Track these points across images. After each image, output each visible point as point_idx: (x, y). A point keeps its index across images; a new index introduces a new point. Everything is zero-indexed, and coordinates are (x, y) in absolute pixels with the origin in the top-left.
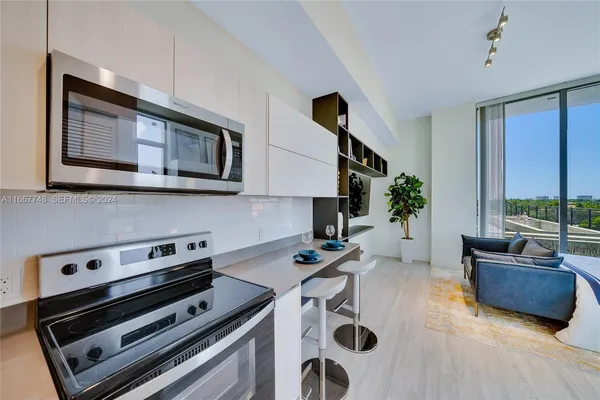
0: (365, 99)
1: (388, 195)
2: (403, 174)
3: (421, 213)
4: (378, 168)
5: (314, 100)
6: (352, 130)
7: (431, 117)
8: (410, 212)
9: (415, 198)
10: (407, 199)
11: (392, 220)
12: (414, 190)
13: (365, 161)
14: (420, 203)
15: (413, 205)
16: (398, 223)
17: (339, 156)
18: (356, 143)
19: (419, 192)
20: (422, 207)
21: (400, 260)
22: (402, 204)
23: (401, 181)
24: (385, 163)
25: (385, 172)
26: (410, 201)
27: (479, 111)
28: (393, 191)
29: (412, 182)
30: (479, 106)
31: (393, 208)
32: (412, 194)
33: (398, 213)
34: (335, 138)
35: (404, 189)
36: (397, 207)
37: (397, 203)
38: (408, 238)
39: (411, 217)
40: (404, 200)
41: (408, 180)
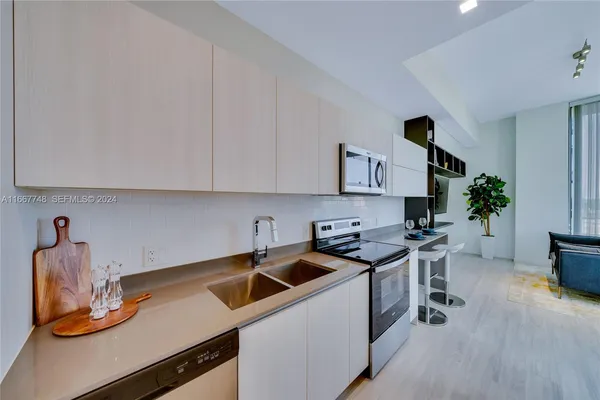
0: (449, 116)
1: (467, 194)
2: (484, 175)
3: (504, 212)
4: (457, 170)
5: (406, 122)
6: (437, 143)
7: (515, 118)
8: (491, 211)
9: (497, 198)
10: (487, 198)
11: (471, 218)
12: (496, 190)
13: (446, 164)
14: (503, 202)
15: (495, 204)
16: (478, 221)
17: (429, 165)
18: (440, 151)
19: (501, 191)
20: (505, 206)
21: (480, 256)
22: (482, 202)
23: (482, 181)
24: (463, 164)
25: (464, 173)
26: (491, 201)
27: (573, 110)
28: (472, 191)
29: (494, 183)
30: (573, 105)
31: (472, 205)
32: (493, 194)
33: (478, 211)
34: (425, 152)
35: (485, 189)
36: (477, 205)
37: (477, 202)
38: (488, 235)
39: (493, 216)
40: (484, 199)
41: (489, 180)
